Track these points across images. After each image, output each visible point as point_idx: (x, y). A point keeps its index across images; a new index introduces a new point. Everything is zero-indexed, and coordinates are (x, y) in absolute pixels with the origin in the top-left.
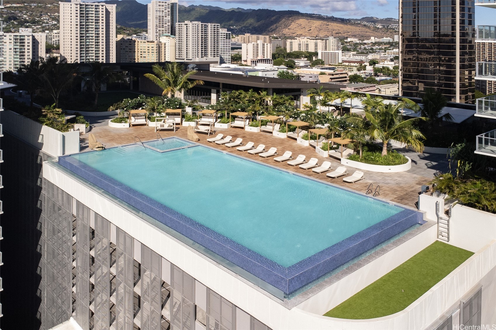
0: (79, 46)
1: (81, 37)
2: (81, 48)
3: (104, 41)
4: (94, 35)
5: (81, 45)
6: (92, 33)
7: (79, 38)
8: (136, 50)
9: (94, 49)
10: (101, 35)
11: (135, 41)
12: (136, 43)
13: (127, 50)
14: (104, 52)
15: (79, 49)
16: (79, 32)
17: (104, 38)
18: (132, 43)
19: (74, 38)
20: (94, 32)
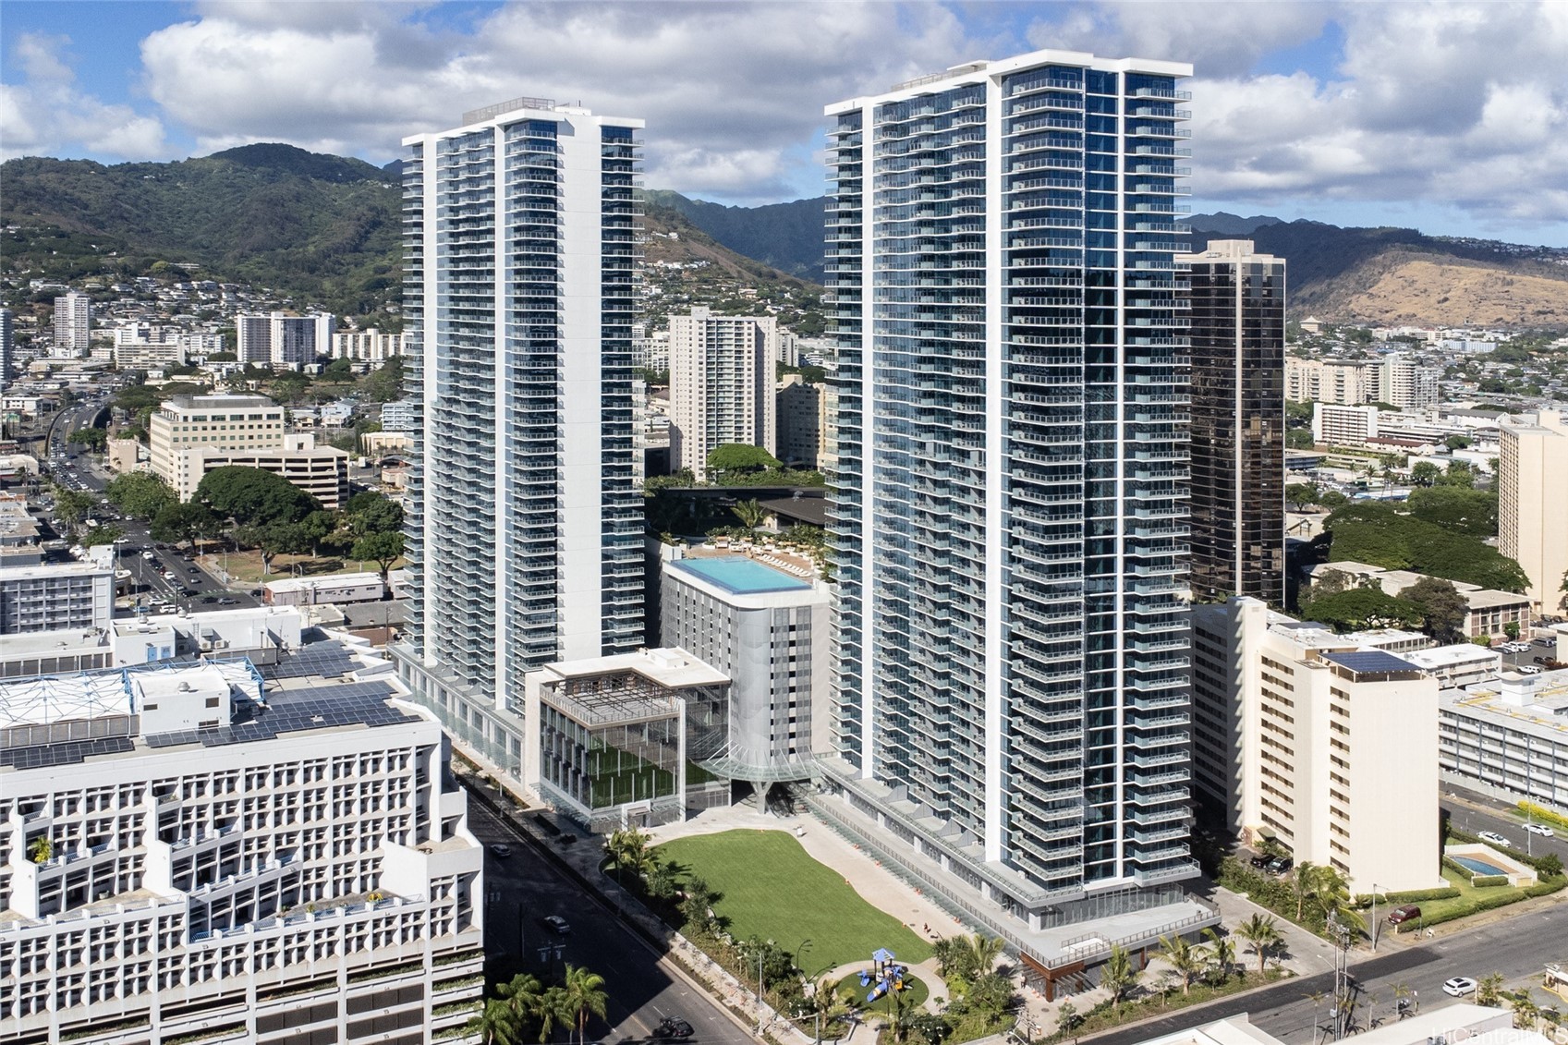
0: (704, 407)
1: (708, 387)
2: (708, 410)
3: (753, 395)
4: (733, 383)
5: (708, 404)
6: (730, 379)
7: (704, 389)
8: (820, 411)
9: (733, 412)
10: (746, 384)
11: (818, 392)
12: (821, 395)
13: (803, 410)
14: (753, 419)
15: (704, 413)
16: (704, 378)
17: (753, 390)
18: (813, 394)
19: (696, 389)
20: (733, 377)
